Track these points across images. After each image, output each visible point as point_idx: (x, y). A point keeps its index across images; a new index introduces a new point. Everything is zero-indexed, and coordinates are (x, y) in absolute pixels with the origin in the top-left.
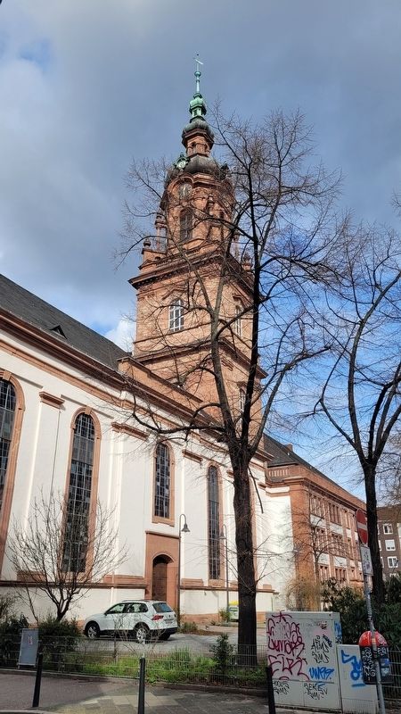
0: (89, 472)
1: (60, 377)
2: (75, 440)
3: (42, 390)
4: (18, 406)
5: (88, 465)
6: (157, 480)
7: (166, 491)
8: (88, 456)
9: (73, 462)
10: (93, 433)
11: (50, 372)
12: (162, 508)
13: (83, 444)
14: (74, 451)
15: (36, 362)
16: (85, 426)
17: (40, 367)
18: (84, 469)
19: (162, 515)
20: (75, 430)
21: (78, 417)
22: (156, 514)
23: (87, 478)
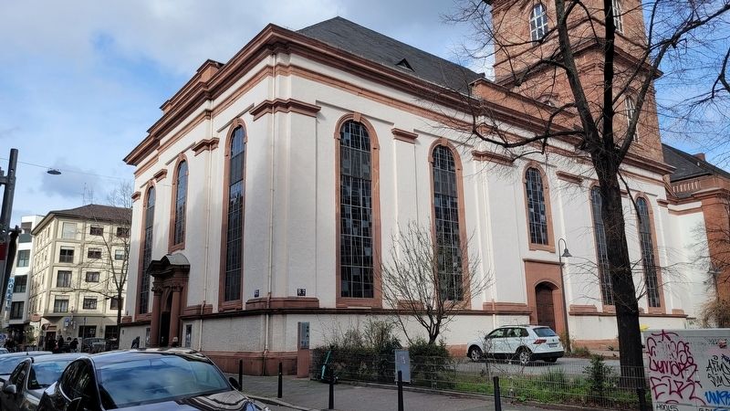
0: (455, 205)
1: (411, 111)
2: (434, 174)
3: (394, 127)
4: (372, 146)
5: (452, 198)
6: (530, 206)
7: (542, 217)
8: (451, 188)
9: (436, 195)
10: (453, 164)
11: (399, 107)
12: (539, 235)
13: (444, 177)
14: (436, 185)
15: (384, 99)
16: (443, 158)
17: (389, 104)
18: (449, 203)
19: (540, 242)
20: (434, 164)
21: (435, 150)
22: (533, 241)
23: (453, 210)
